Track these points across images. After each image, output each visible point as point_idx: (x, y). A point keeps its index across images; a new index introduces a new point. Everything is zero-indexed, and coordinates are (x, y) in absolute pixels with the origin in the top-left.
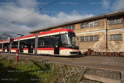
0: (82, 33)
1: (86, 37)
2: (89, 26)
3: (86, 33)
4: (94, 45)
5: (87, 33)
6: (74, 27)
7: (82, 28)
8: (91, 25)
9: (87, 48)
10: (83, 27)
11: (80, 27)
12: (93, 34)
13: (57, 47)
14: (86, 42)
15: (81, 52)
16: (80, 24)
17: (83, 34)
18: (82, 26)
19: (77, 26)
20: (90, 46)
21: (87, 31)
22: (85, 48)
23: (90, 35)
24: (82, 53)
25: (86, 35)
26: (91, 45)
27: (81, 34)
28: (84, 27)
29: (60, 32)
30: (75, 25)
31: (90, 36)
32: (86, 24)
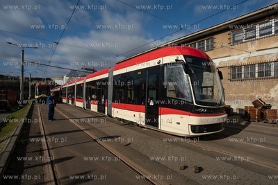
0: (236, 57)
1: (246, 66)
2: (258, 35)
3: (247, 55)
4: (273, 90)
5: (251, 55)
6: (212, 41)
7: (235, 42)
8: (262, 32)
9: (251, 97)
10: (236, 39)
11: (229, 41)
12: (270, 56)
13: (152, 104)
14: (246, 79)
15: (232, 107)
16: (229, 32)
17: (239, 60)
18: (234, 37)
19: (221, 39)
20: (260, 92)
21: (250, 49)
22: (242, 98)
23: (259, 60)
24: (235, 111)
25: (246, 62)
26: (263, 89)
27: (233, 60)
28: (242, 40)
29: (161, 59)
30: (215, 37)
31: (260, 64)
32: (247, 30)
